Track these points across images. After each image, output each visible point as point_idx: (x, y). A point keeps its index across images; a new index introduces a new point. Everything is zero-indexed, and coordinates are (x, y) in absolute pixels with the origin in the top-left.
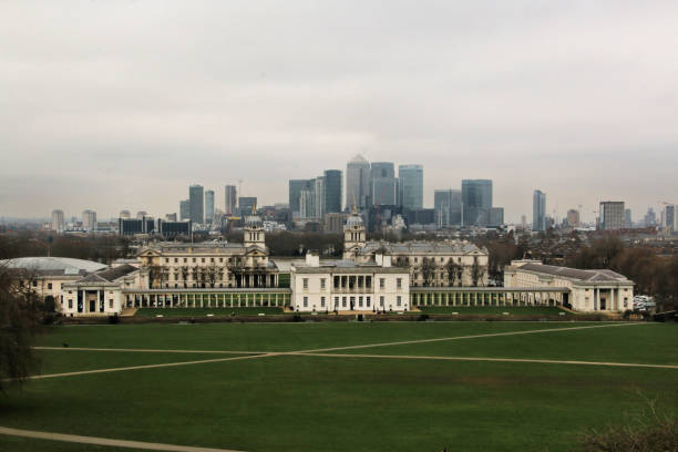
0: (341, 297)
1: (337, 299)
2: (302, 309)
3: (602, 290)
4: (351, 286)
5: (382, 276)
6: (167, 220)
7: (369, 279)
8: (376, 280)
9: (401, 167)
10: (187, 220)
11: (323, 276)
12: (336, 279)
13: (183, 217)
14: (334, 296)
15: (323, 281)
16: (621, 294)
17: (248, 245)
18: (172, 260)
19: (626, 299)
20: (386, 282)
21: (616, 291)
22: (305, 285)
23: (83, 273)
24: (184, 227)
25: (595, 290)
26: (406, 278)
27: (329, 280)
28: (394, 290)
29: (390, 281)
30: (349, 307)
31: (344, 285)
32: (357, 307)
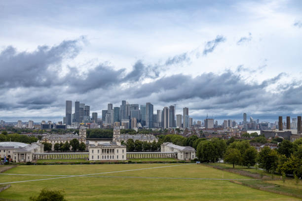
0: (104, 155)
2: (92, 160)
3: (186, 153)
4: (108, 152)
5: (118, 149)
6: (58, 124)
7: (113, 150)
8: (116, 150)
9: (141, 106)
10: (65, 124)
11: (98, 149)
12: (103, 150)
13: (64, 123)
14: (102, 155)
15: (98, 150)
16: (192, 154)
17: (80, 136)
18: (53, 141)
19: (193, 156)
20: (119, 151)
21: (190, 153)
22: (93, 152)
23: (20, 148)
24: (64, 127)
26: (125, 150)
27: (100, 150)
28: (121, 154)
29: (120, 150)
30: (107, 159)
31: (105, 152)
32: (109, 159)
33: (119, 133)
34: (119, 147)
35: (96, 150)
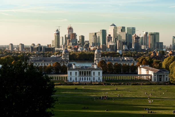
1: (80, 78)
2: (70, 81)
3: (160, 76)
4: (85, 74)
5: (94, 71)
7: (90, 72)
8: (92, 72)
9: (128, 28)
10: (53, 47)
11: (76, 71)
12: (80, 72)
14: (79, 77)
15: (76, 73)
19: (167, 78)
20: (95, 73)
21: (164, 76)
22: (71, 74)
25: (158, 75)
26: (101, 72)
27: (78, 72)
28: (97, 75)
29: (97, 72)
30: (84, 81)
31: (82, 74)
32: (86, 81)
33: (100, 56)
34: (96, 70)
35: (73, 72)
